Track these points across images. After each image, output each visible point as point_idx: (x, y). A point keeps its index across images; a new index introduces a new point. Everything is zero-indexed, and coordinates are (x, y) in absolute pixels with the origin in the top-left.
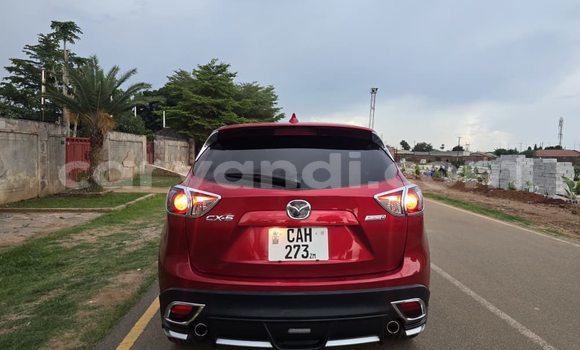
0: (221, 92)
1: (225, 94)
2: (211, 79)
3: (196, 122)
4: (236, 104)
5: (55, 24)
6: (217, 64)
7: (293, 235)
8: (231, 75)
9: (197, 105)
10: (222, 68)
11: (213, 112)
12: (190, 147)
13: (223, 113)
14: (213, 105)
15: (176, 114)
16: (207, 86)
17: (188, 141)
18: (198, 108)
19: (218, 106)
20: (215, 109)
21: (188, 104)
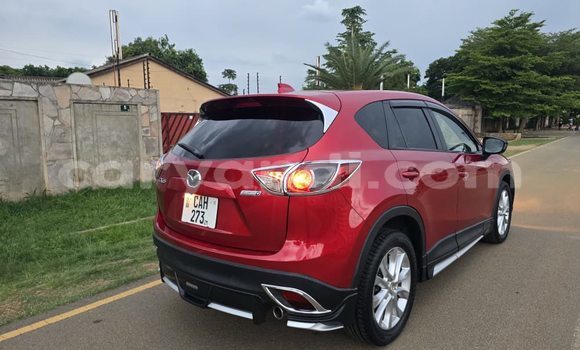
0: (519, 49)
1: (523, 50)
2: (506, 34)
3: (483, 86)
4: (539, 59)
5: (345, 11)
6: (517, 15)
7: (197, 202)
8: (536, 25)
9: (486, 67)
10: (523, 19)
11: (504, 73)
12: (476, 116)
13: (520, 73)
14: (505, 65)
15: (462, 80)
16: (500, 44)
17: (473, 108)
18: (487, 71)
19: (513, 66)
20: (507, 70)
21: (475, 67)
